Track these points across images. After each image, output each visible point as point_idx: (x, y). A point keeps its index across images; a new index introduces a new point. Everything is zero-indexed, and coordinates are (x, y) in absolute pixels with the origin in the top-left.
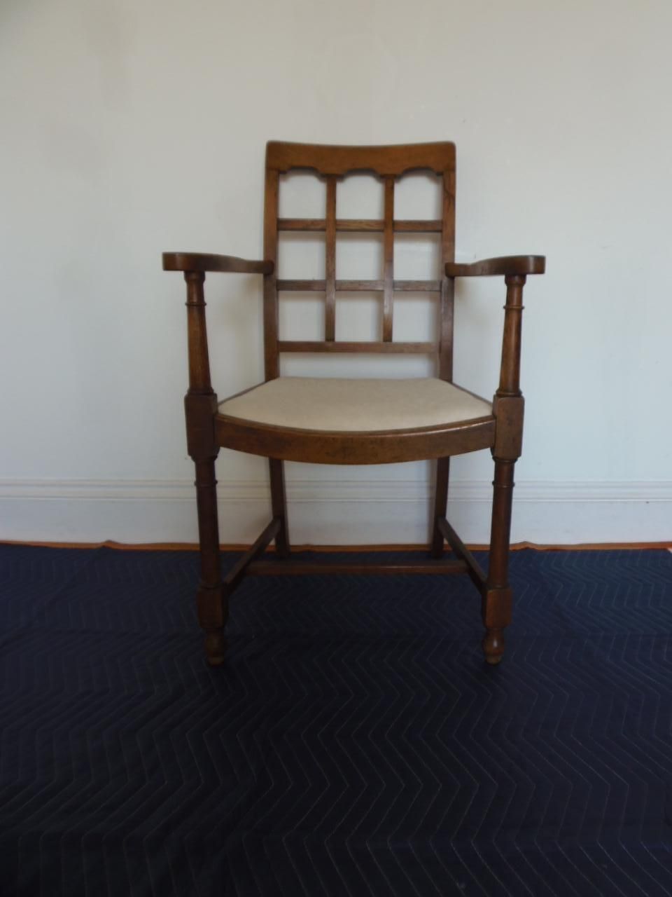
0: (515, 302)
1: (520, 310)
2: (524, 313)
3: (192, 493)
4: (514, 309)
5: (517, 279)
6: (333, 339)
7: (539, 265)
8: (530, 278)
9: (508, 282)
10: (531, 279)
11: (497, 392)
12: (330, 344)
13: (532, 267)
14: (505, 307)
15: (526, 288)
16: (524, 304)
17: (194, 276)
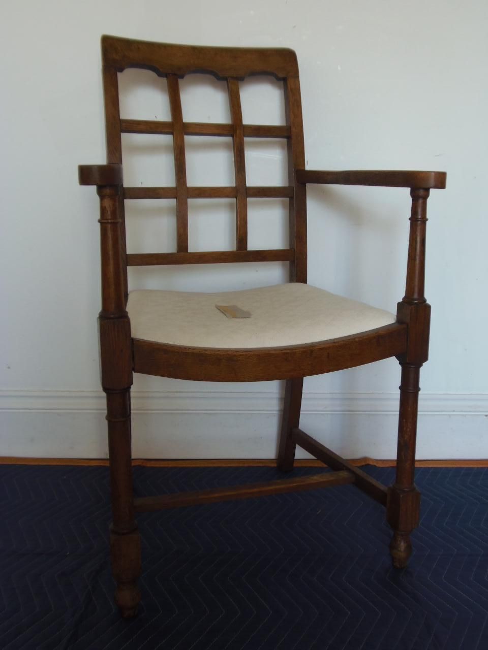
0: (419, 214)
1: (424, 220)
4: (418, 221)
5: (422, 192)
6: (186, 250)
7: (440, 180)
8: (433, 191)
9: (413, 194)
11: (403, 299)
12: (181, 255)
13: (433, 182)
14: (410, 219)
15: (429, 201)
16: (428, 216)
17: (108, 191)
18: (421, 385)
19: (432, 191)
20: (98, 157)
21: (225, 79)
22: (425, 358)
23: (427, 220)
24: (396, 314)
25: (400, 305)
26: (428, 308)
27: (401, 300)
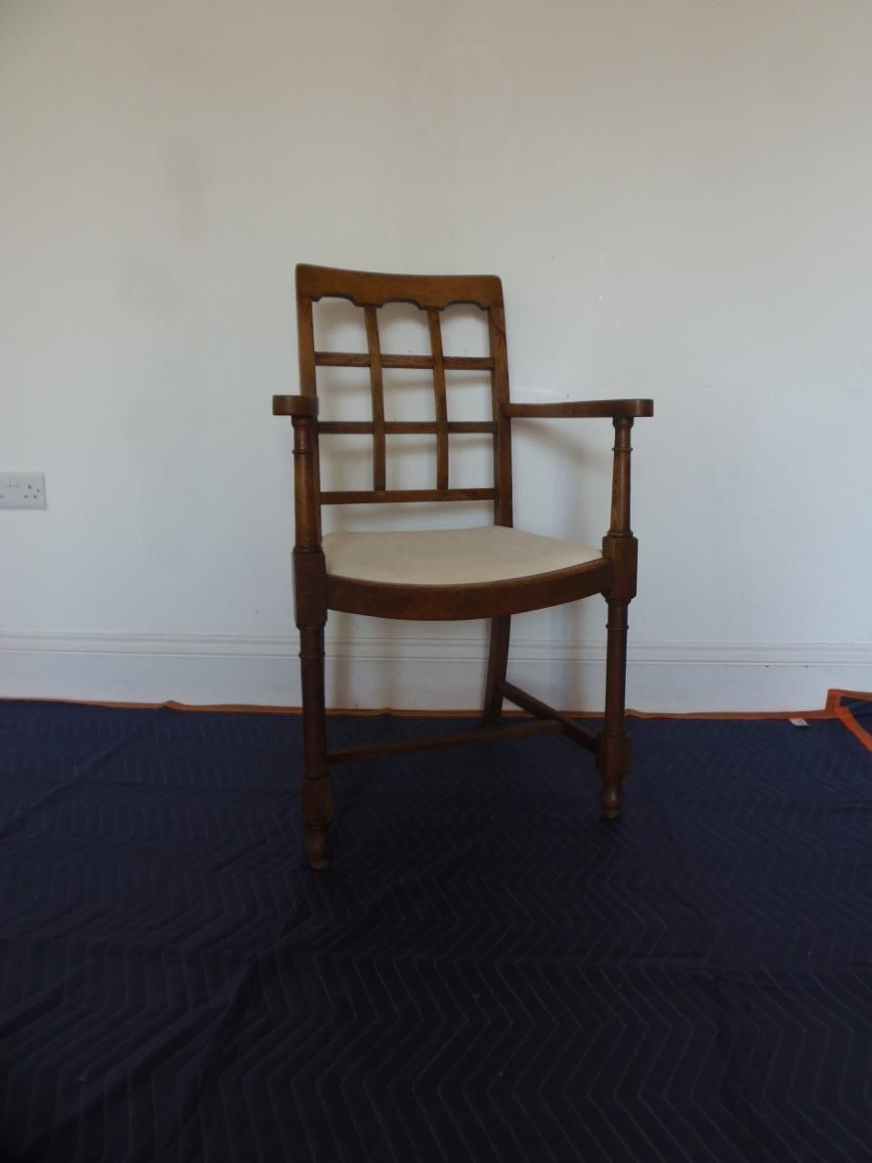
0: (623, 445)
1: (628, 451)
2: (633, 454)
3: (296, 665)
4: (622, 450)
5: (624, 422)
6: (384, 488)
7: (647, 408)
9: (615, 424)
10: (639, 422)
11: (609, 533)
12: (381, 493)
13: (638, 411)
14: (613, 449)
15: (634, 431)
16: (632, 446)
17: (302, 422)
18: (629, 623)
19: (636, 420)
20: (293, 388)
21: (426, 308)
22: (634, 594)
23: (632, 450)
24: (601, 548)
25: (605, 540)
26: (635, 541)
27: (605, 535)
